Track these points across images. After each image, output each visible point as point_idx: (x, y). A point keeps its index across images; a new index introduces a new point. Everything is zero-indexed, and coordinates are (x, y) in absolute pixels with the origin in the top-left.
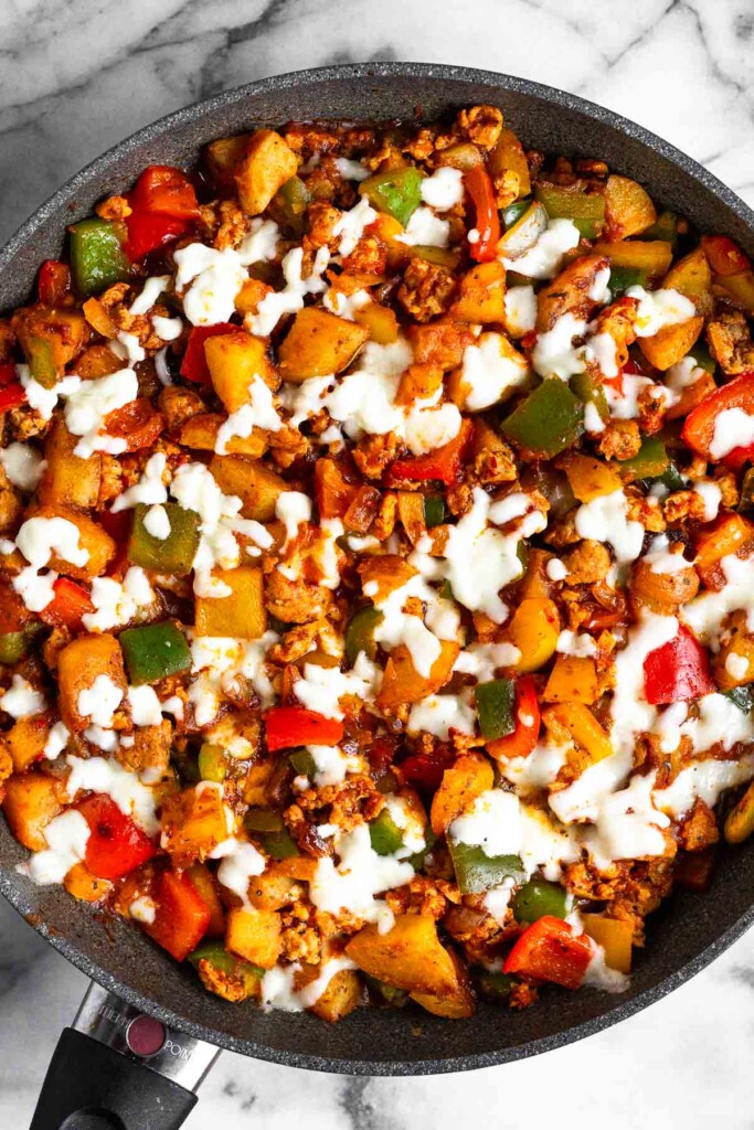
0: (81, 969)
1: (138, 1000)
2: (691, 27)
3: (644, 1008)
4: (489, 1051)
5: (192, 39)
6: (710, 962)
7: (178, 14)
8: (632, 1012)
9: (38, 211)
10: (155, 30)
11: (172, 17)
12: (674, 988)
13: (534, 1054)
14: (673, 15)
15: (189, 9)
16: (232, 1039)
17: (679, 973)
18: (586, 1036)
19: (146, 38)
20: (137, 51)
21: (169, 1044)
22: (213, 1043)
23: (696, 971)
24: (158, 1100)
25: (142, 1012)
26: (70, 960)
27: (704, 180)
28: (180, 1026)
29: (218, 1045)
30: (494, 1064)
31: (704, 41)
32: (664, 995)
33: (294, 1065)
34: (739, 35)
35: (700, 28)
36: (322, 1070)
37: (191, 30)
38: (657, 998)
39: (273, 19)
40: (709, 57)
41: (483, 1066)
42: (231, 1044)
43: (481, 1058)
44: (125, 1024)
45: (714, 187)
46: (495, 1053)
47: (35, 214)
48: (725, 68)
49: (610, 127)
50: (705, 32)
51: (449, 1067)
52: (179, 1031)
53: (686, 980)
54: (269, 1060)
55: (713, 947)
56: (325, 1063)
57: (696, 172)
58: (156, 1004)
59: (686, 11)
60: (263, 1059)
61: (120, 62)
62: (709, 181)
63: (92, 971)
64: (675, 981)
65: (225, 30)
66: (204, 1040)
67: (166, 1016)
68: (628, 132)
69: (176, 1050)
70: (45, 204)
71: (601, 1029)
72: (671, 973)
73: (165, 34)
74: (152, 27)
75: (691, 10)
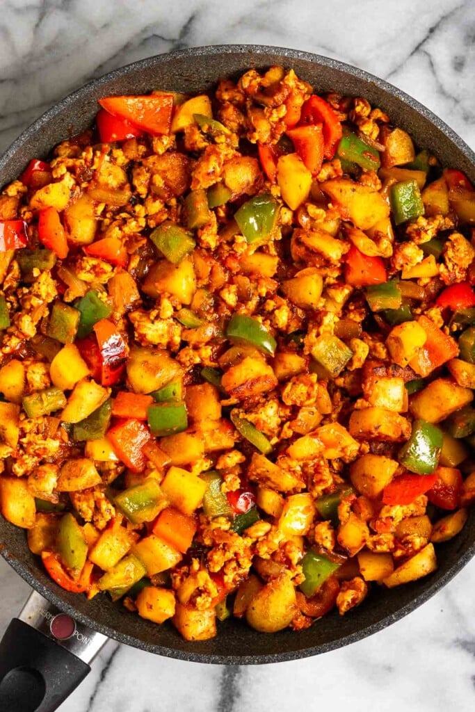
0: (26, 581)
1: (59, 603)
2: (426, 64)
3: (370, 635)
4: (273, 654)
6: (413, 610)
8: (362, 637)
9: (42, 116)
12: (389, 625)
14: (416, 57)
16: (115, 632)
17: (393, 616)
18: (332, 649)
21: (75, 633)
22: (104, 634)
23: (404, 615)
24: (66, 667)
25: (61, 612)
26: (20, 574)
28: (83, 621)
29: (107, 635)
30: (274, 662)
31: (434, 72)
32: (383, 628)
33: (151, 651)
34: (455, 68)
35: (431, 64)
36: (169, 656)
38: (378, 630)
40: (437, 81)
41: (268, 663)
42: (114, 635)
44: (51, 618)
46: (276, 655)
47: (40, 118)
48: (447, 88)
50: (435, 67)
51: (247, 661)
52: (83, 624)
53: (396, 620)
54: (136, 647)
55: (415, 601)
58: (70, 607)
59: (423, 53)
63: (33, 582)
64: (390, 620)
66: (99, 631)
67: (76, 615)
69: (80, 637)
70: (46, 113)
71: (342, 646)
72: (388, 615)
75: (426, 53)
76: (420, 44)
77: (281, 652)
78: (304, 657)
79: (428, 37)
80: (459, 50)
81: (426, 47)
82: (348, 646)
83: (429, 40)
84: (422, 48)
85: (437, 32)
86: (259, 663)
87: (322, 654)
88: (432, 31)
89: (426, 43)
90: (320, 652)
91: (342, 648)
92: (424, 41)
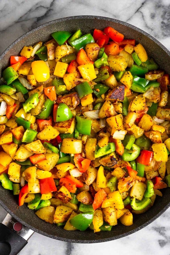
1: (17, 218)
2: (141, 16)
3: (130, 234)
4: (94, 240)
5: (29, 20)
6: (146, 226)
7: (26, 14)
10: (21, 18)
11: (25, 15)
12: (137, 231)
13: (104, 242)
14: (137, 14)
15: (28, 13)
16: (37, 230)
17: (139, 228)
18: (116, 239)
19: (19, 19)
20: (17, 22)
21: (23, 229)
22: (33, 230)
23: (143, 228)
25: (18, 221)
26: (3, 207)
27: (167, 51)
28: (26, 225)
29: (34, 231)
30: (95, 243)
31: (144, 19)
32: (135, 232)
33: (50, 237)
34: (152, 18)
35: (143, 16)
37: (29, 18)
38: (133, 232)
39: (47, 15)
41: (92, 243)
43: (92, 241)
44: (14, 223)
45: (169, 53)
48: (149, 25)
49: (147, 37)
50: (144, 17)
51: (85, 242)
52: (26, 226)
53: (140, 229)
54: (45, 236)
55: (147, 222)
56: (57, 238)
57: (165, 49)
58: (21, 220)
59: (140, 12)
60: (44, 235)
61: (13, 25)
62: (168, 52)
63: (8, 210)
65: (36, 17)
66: (31, 229)
67: (23, 223)
68: (151, 38)
69: (24, 231)
71: (120, 238)
73: (23, 18)
74: (20, 17)
75: (141, 12)
76: (139, 9)
77: (98, 239)
78: (106, 241)
79: (141, 6)
80: (153, 11)
81: (141, 10)
82: (122, 238)
83: (142, 7)
84: (139, 10)
85: (145, 4)
86: (89, 243)
87: (113, 241)
88: (143, 4)
89: (141, 8)
90: (112, 240)
91: (120, 239)
92: (140, 7)
